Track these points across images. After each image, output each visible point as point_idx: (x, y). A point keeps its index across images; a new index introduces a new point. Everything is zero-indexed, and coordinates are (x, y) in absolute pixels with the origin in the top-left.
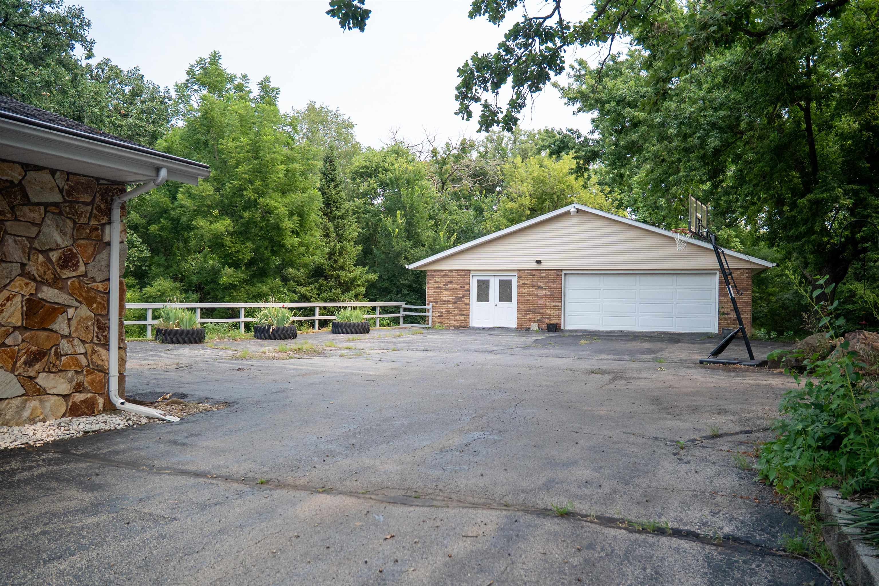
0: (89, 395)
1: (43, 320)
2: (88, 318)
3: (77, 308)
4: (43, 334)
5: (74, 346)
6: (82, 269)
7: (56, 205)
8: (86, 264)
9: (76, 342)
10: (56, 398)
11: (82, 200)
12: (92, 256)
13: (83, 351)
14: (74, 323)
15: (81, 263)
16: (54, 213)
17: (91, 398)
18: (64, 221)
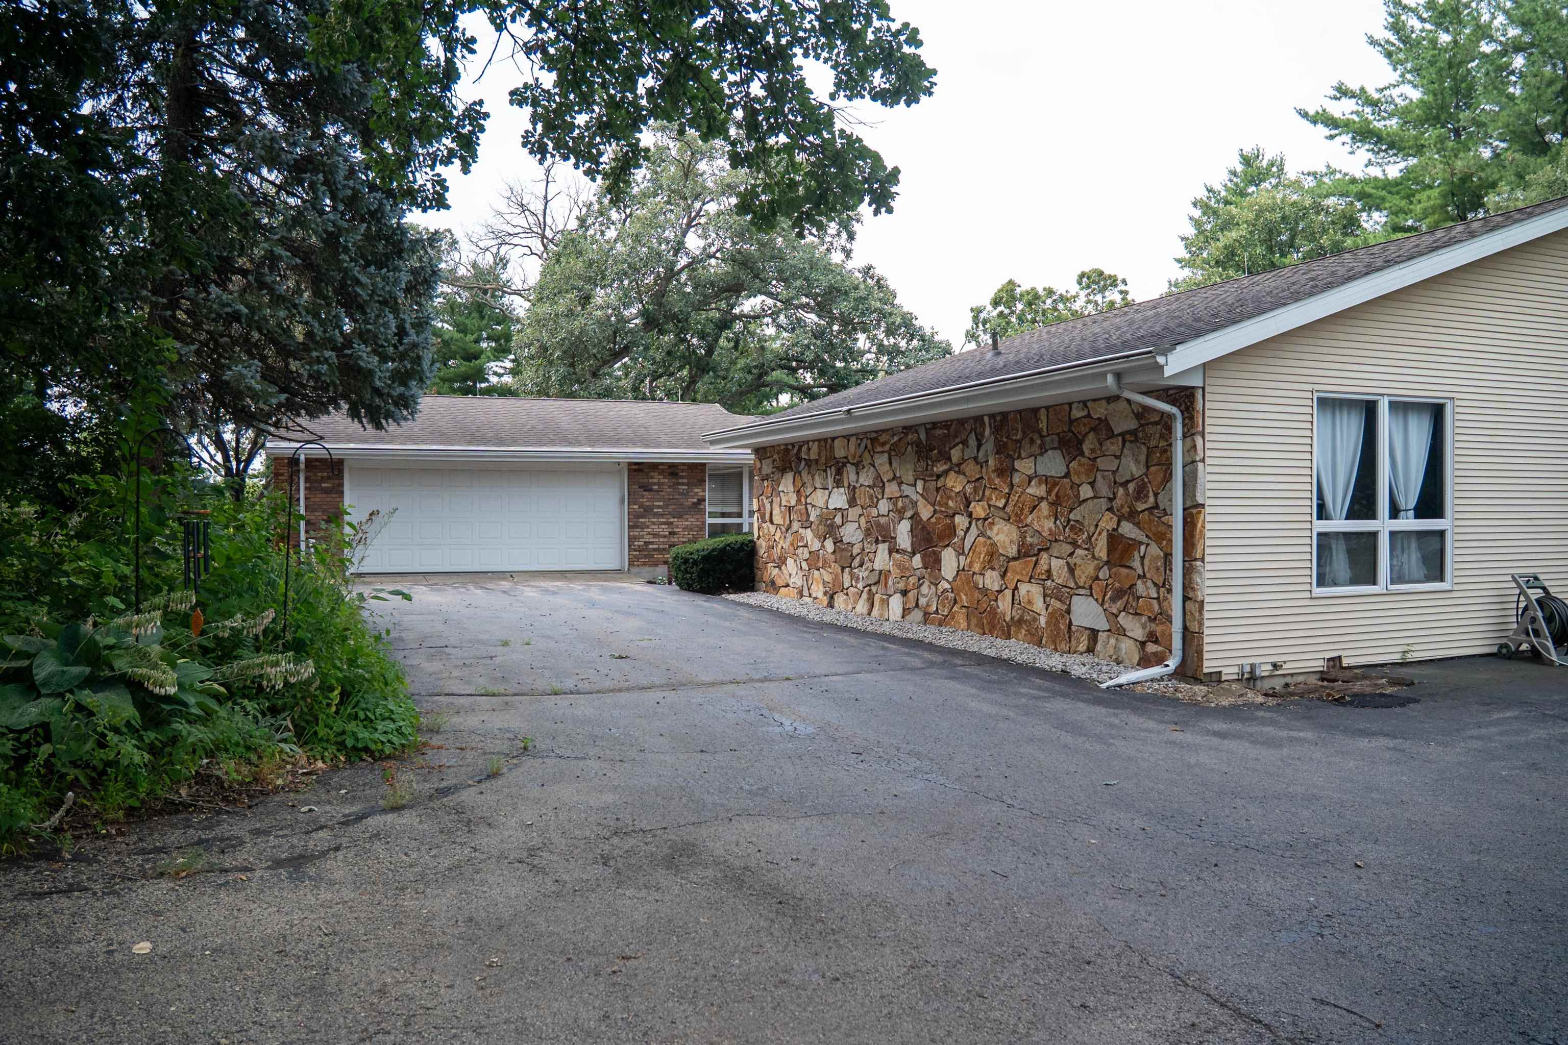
0: (1160, 649)
1: (1121, 558)
2: (1158, 557)
3: (1148, 545)
4: (1124, 571)
5: (1147, 588)
6: (1152, 499)
7: (1133, 433)
8: (1156, 495)
9: (1149, 583)
10: (1132, 642)
11: (1152, 420)
12: (1161, 483)
13: (1155, 596)
14: (1146, 561)
15: (1151, 494)
16: (1131, 442)
17: (1161, 652)
18: (1139, 448)
